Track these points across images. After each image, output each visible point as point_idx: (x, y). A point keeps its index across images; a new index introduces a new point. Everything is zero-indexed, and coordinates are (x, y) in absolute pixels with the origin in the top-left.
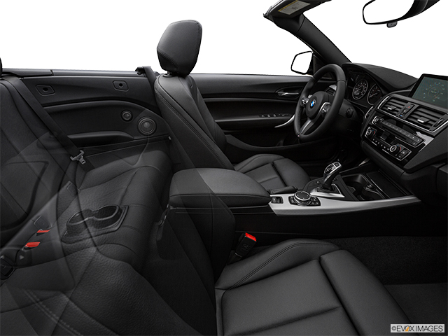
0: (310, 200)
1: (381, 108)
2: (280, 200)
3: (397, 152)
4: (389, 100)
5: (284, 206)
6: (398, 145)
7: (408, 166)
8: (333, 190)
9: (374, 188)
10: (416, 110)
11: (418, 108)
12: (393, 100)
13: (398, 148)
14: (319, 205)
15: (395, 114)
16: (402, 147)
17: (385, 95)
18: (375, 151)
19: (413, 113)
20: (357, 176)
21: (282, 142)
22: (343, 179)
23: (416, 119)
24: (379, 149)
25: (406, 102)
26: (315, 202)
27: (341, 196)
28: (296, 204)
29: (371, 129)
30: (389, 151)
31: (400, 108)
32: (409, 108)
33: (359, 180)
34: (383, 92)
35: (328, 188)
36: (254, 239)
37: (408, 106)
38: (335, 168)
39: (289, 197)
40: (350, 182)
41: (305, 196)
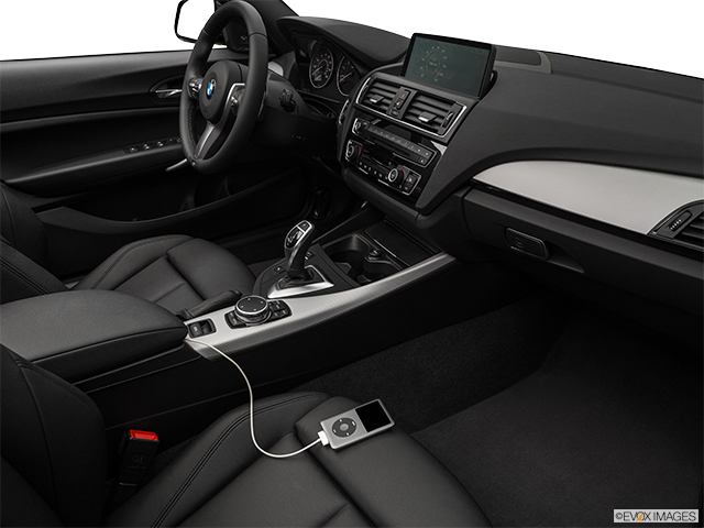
0: (269, 309)
1: (362, 102)
2: (208, 327)
3: (400, 181)
4: (371, 86)
5: (220, 336)
6: (400, 167)
7: (422, 202)
8: (309, 278)
9: (381, 255)
10: (414, 100)
11: (417, 95)
12: (377, 85)
13: (401, 173)
14: (289, 314)
15: (384, 111)
16: (407, 170)
17: (364, 75)
18: (367, 185)
19: (410, 107)
20: (350, 239)
21: (190, 199)
22: (326, 250)
23: (417, 116)
24: (372, 179)
25: (398, 86)
26: (279, 311)
27: (326, 285)
28: (243, 325)
29: (353, 144)
30: (387, 181)
31: (391, 99)
32: (403, 97)
33: (354, 246)
34: (360, 70)
35: (300, 276)
36: (151, 437)
37: (402, 93)
38: (302, 234)
39: (227, 315)
40: (338, 254)
41: (256, 304)
